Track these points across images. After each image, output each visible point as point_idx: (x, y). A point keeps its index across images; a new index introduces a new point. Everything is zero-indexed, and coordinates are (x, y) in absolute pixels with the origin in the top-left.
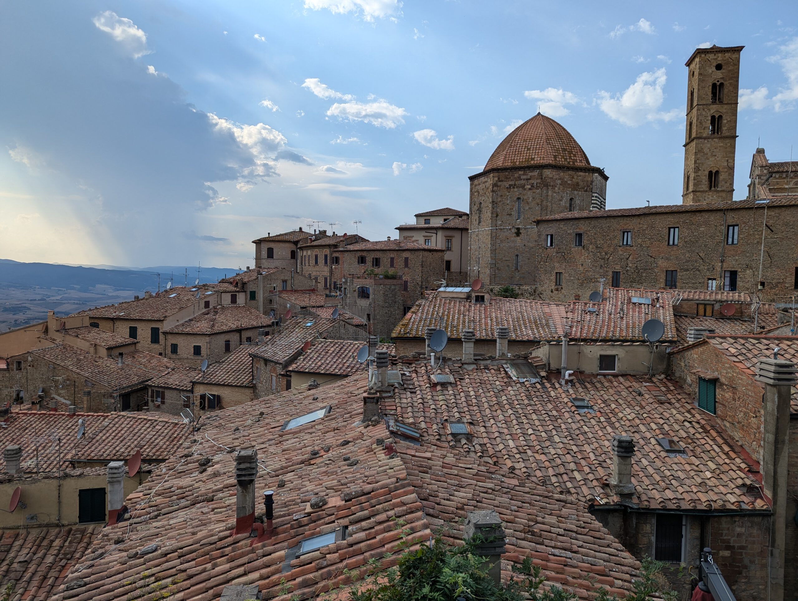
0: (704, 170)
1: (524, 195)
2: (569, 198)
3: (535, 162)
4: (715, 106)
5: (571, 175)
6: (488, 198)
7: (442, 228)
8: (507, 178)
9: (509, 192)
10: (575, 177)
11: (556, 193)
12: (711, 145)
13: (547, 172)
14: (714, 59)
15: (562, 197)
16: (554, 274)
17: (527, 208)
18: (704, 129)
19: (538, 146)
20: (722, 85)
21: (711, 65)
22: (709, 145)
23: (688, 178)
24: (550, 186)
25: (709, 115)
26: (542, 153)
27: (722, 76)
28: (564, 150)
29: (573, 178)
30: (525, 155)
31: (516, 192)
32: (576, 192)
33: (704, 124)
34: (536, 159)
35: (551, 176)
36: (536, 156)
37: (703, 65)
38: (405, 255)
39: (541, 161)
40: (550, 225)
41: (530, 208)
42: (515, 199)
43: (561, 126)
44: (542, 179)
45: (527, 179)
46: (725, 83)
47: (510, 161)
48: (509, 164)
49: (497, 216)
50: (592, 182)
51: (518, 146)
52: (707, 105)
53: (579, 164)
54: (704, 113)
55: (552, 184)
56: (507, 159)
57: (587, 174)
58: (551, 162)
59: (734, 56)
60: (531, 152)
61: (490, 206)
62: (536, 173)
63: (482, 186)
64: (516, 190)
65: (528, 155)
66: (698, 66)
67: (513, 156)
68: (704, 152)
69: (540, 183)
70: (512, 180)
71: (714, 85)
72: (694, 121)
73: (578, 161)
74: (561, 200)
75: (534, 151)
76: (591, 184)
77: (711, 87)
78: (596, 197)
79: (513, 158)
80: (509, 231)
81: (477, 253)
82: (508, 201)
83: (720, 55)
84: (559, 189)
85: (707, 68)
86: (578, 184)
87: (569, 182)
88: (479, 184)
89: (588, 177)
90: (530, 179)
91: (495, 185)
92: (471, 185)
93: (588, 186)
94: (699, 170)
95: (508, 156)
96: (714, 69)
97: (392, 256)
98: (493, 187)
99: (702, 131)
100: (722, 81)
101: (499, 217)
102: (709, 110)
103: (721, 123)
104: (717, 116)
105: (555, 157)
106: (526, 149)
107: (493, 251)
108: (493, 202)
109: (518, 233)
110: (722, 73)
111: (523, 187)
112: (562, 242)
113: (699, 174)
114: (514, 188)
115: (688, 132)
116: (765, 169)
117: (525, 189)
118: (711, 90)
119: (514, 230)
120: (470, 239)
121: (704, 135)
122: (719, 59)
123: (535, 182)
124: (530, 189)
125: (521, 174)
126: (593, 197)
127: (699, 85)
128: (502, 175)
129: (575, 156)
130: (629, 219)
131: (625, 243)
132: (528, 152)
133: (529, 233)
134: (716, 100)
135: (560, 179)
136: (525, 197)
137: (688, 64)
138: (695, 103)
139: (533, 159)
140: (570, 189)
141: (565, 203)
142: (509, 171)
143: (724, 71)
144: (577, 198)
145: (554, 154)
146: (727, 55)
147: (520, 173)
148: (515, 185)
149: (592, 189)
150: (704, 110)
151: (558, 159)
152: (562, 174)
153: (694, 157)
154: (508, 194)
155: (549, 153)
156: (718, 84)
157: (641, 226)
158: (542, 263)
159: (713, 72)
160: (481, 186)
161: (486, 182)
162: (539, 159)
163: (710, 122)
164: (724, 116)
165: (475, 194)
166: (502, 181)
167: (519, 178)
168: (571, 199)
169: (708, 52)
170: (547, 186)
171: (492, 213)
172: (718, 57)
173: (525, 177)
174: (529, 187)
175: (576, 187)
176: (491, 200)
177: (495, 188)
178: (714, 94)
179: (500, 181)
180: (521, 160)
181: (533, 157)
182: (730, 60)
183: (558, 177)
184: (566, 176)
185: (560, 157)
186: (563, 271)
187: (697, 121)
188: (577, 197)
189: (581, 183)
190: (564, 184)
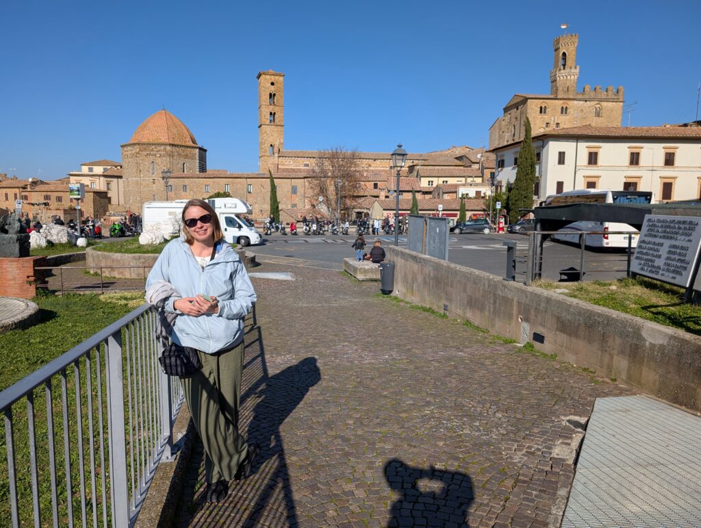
0: (268, 144)
1: (156, 160)
2: (183, 163)
3: (162, 142)
4: (272, 107)
5: (183, 150)
6: (134, 160)
7: (103, 176)
8: (145, 150)
9: (147, 158)
10: (186, 151)
11: (175, 160)
13: (169, 148)
14: (270, 79)
15: (178, 162)
17: (158, 168)
18: (266, 119)
19: (163, 131)
22: (270, 129)
25: (269, 111)
26: (166, 136)
27: (274, 90)
28: (179, 134)
30: (155, 136)
32: (186, 160)
33: (266, 116)
35: (171, 150)
37: (264, 81)
39: (165, 141)
40: (170, 180)
42: (151, 162)
44: (166, 151)
45: (157, 151)
46: (277, 94)
47: (146, 139)
49: (140, 172)
51: (151, 130)
52: (267, 105)
54: (266, 110)
55: (172, 154)
58: (171, 142)
59: (280, 78)
61: (136, 165)
64: (151, 157)
66: (261, 81)
68: (268, 133)
69: (165, 154)
70: (148, 151)
73: (187, 141)
75: (161, 135)
77: (269, 95)
80: (149, 181)
81: (129, 193)
82: (147, 163)
84: (177, 158)
85: (266, 83)
86: (187, 155)
87: (182, 154)
89: (194, 151)
91: (138, 153)
92: (122, 150)
94: (265, 143)
102: (269, 108)
103: (275, 117)
104: (273, 113)
107: (140, 192)
109: (154, 182)
111: (155, 155)
112: (176, 189)
113: (266, 146)
117: (156, 157)
121: (267, 123)
122: (273, 79)
123: (162, 153)
125: (153, 148)
126: (197, 162)
128: (142, 148)
129: (185, 138)
130: (208, 179)
131: (207, 191)
133: (160, 182)
134: (272, 103)
139: (160, 139)
140: (183, 158)
141: (181, 166)
142: (146, 145)
143: (275, 87)
144: (188, 163)
145: (173, 137)
146: (276, 78)
148: (150, 154)
149: (196, 158)
151: (175, 140)
152: (178, 149)
153: (262, 135)
155: (170, 137)
156: (273, 94)
157: (213, 183)
159: (269, 86)
160: (128, 152)
161: (132, 150)
163: (269, 115)
164: (277, 113)
165: (125, 157)
166: (142, 151)
169: (267, 74)
170: (169, 156)
171: (137, 170)
174: (159, 155)
176: (136, 162)
178: (271, 99)
180: (153, 139)
182: (278, 80)
183: (175, 151)
187: (262, 114)
190: (179, 155)
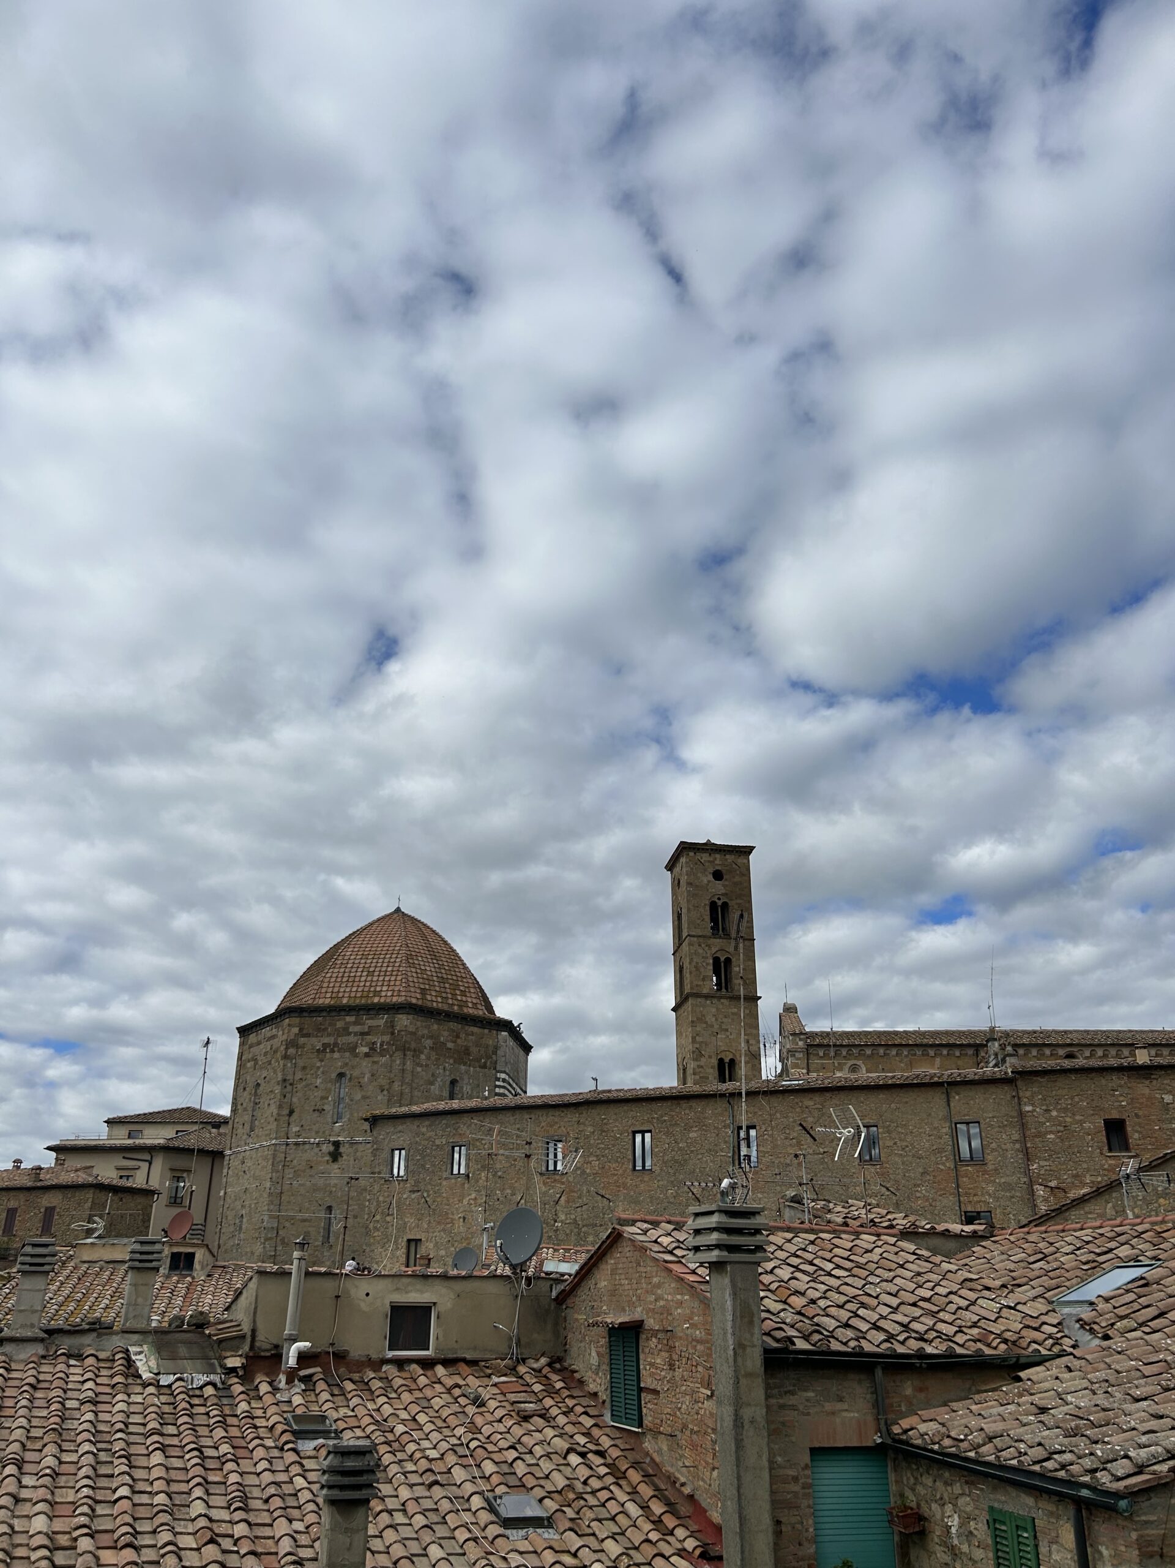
0: (710, 1057)
1: (353, 1067)
2: (448, 1079)
3: (382, 1000)
4: (718, 940)
5: (453, 1031)
6: (275, 1072)
7: (166, 1149)
8: (319, 1030)
9: (321, 1061)
10: (463, 1036)
11: (421, 1066)
12: (718, 1009)
13: (403, 1021)
14: (709, 861)
15: (433, 1075)
16: (404, 1244)
17: (358, 1097)
18: (703, 980)
19: (390, 969)
20: (725, 905)
21: (705, 870)
22: (714, 1010)
23: (684, 1070)
24: (409, 1049)
25: (708, 955)
26: (398, 983)
27: (724, 891)
28: (443, 980)
29: (458, 1037)
30: (362, 984)
31: (338, 1060)
32: (463, 1067)
33: (702, 970)
34: (383, 994)
35: (412, 1029)
36: (385, 988)
37: (692, 869)
38: (48, 1200)
39: (395, 999)
40: (400, 1128)
41: (364, 1098)
42: (334, 1076)
43: (440, 936)
44: (393, 1033)
45: (363, 1034)
46: (730, 903)
47: (329, 995)
48: (327, 1001)
49: (291, 1112)
50: (496, 1048)
51: (349, 966)
52: (704, 937)
53: (471, 1011)
54: (701, 951)
55: (413, 1045)
56: (324, 990)
57: (486, 1031)
58: (414, 1001)
59: (741, 860)
60: (375, 979)
61: (278, 1090)
62: (381, 1021)
63: (265, 1047)
64: (336, 1055)
65: (368, 984)
66: (684, 870)
67: (337, 985)
68: (706, 1023)
69: (388, 1043)
70: (329, 1035)
71: (713, 905)
72: (686, 965)
73: (470, 1005)
74: (432, 1083)
75: (381, 978)
76: (495, 1053)
77: (708, 908)
78: (504, 1080)
79: (336, 990)
80: (316, 1150)
81: (238, 1204)
82: (319, 1081)
83: (718, 856)
84: (428, 1058)
85: (699, 875)
86: (467, 1051)
87: (450, 1045)
88: (259, 1043)
89: (490, 1038)
90: (367, 1034)
91: (291, 1044)
92: (242, 1045)
93: (488, 1057)
94: (702, 1055)
95: (325, 985)
96: (711, 877)
97: (12, 1204)
98: (287, 1049)
99: (700, 983)
100: (723, 899)
101: (295, 1116)
102: (709, 946)
103: (731, 973)
104: (722, 959)
105: (423, 992)
106: (365, 974)
107: (277, 1197)
108: (285, 1080)
109: (335, 1156)
110: (723, 885)
111: (352, 1049)
112: (423, 1166)
113: (702, 1063)
114: (332, 1051)
115: (678, 983)
116: (800, 1040)
117: (356, 1055)
118: (708, 913)
119: (327, 1148)
120: (225, 1171)
121: (705, 991)
122: (717, 862)
123: (378, 1040)
124: (367, 1055)
125: (349, 1022)
126: (498, 1079)
127: (688, 901)
128: (309, 1022)
129: (463, 994)
130: (557, 1113)
131: (551, 1168)
132: (369, 978)
133: (359, 1154)
134: (718, 930)
135: (431, 1037)
136: (356, 1073)
137: (670, 867)
138: (685, 934)
139: (377, 993)
140: (451, 1061)
141: (441, 1089)
142: (324, 1014)
143: (727, 883)
144: (466, 1081)
145: (422, 986)
146: (730, 858)
147: (348, 1019)
148: (336, 1044)
149: (496, 1063)
150: (700, 945)
151: (429, 997)
152: (435, 1027)
153: (690, 1029)
154: (318, 1064)
155: (411, 984)
156: (719, 903)
157: (581, 1127)
158: (378, 1217)
159: (709, 882)
160: (262, 1046)
161: (273, 1037)
162: (389, 994)
163: (711, 968)
164: (734, 960)
165: (249, 1065)
166: (308, 1035)
167: (346, 1031)
168: (453, 1082)
169: (698, 849)
170: (404, 1049)
171: (280, 1107)
172: (716, 859)
173: (357, 1029)
174: (366, 1050)
175: (462, 1056)
176: (280, 1077)
177: (291, 1051)
178: (714, 919)
179: (304, 1036)
180: (353, 995)
181: (378, 989)
182: (734, 866)
183: (426, 1032)
184: (444, 1031)
185: (434, 993)
186: (423, 1236)
187: (690, 963)
188: (466, 1077)
189: (474, 1050)
190: (438, 1047)
